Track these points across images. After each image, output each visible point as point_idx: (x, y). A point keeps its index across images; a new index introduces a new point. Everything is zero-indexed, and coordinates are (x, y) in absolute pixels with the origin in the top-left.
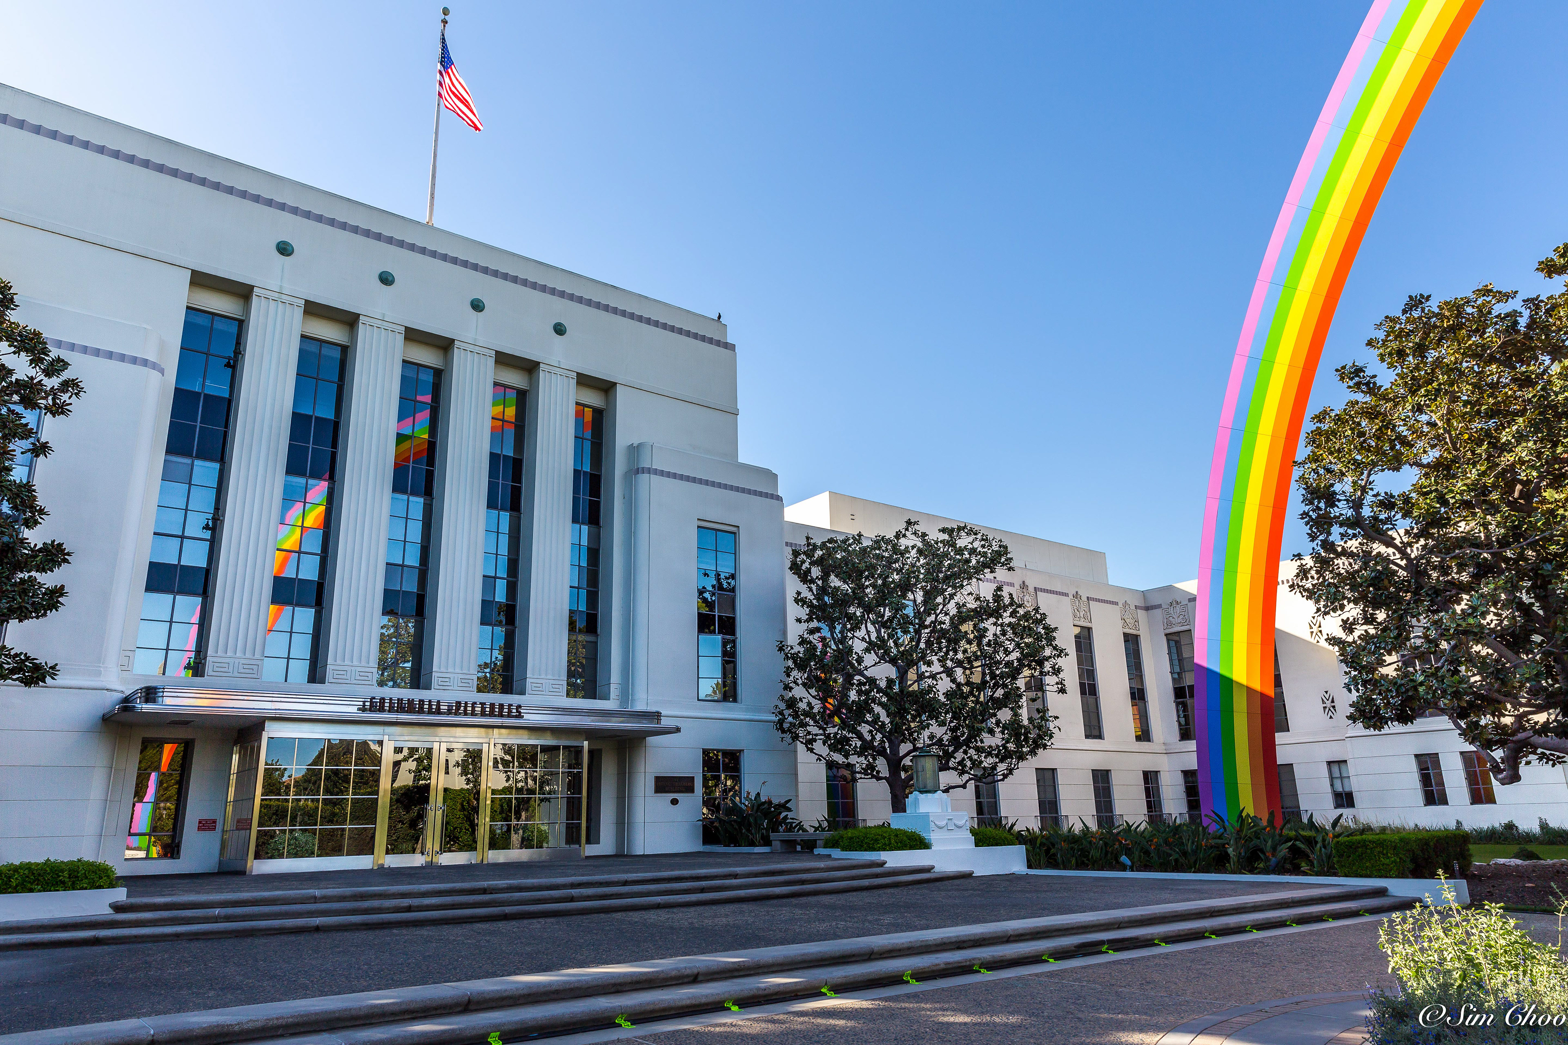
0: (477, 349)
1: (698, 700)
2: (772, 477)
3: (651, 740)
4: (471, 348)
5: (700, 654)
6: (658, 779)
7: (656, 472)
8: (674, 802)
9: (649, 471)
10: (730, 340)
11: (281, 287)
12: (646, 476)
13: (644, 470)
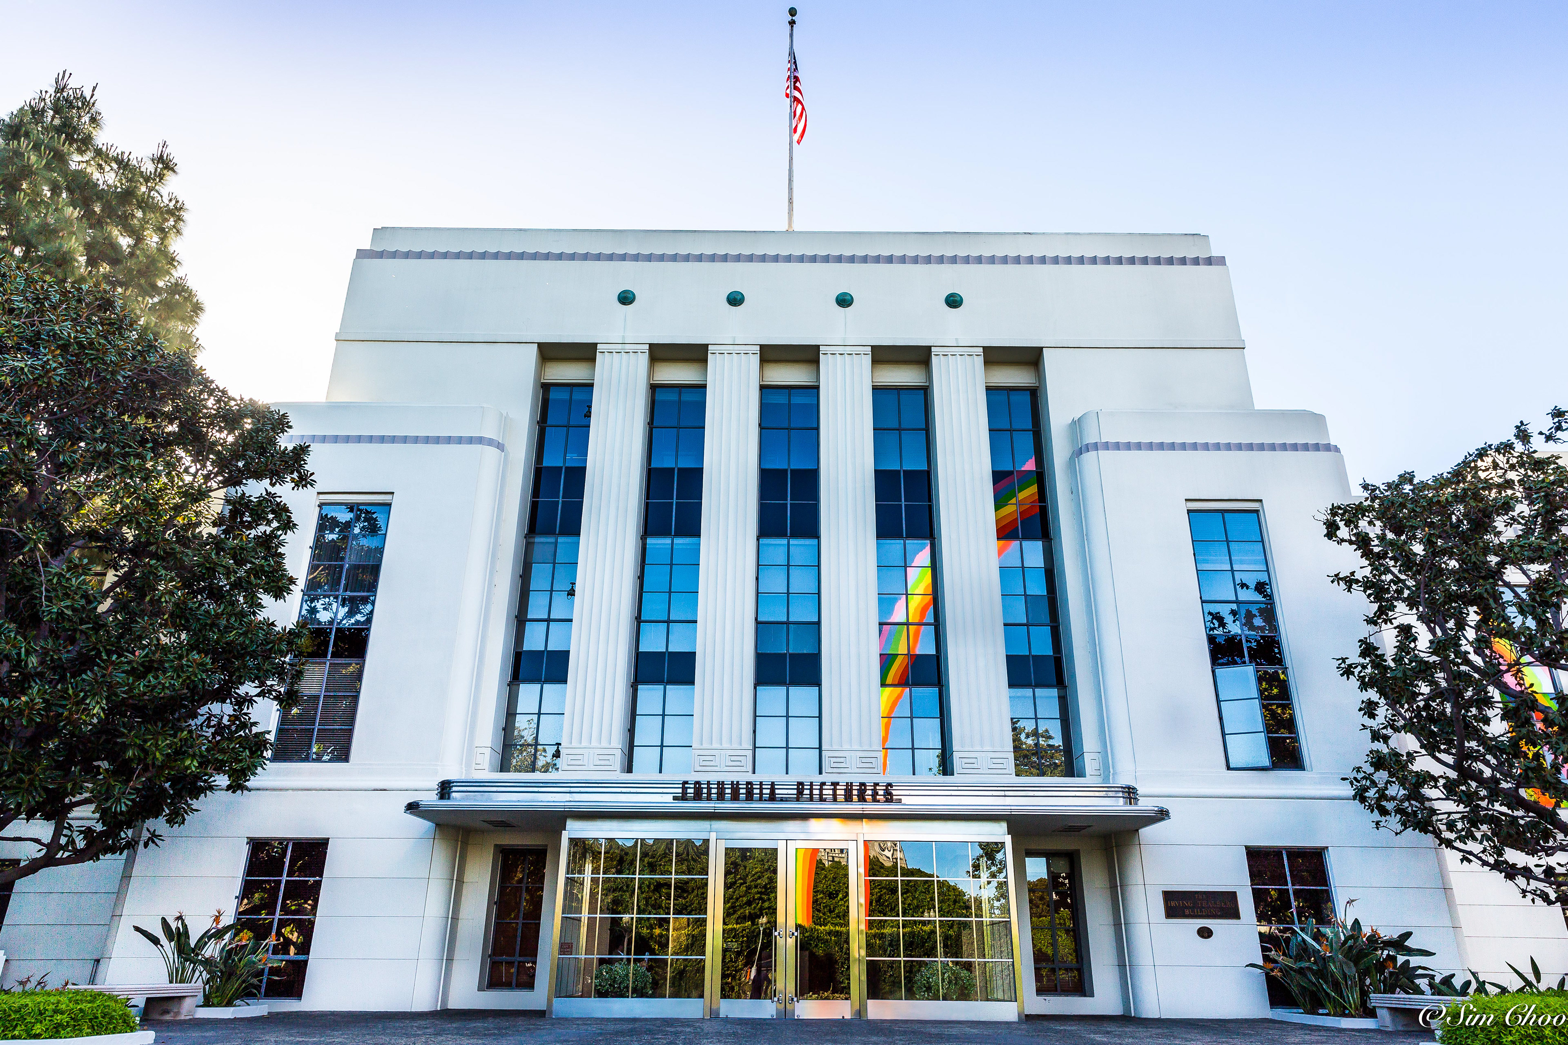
0: (848, 350)
1: (1229, 768)
2: (1318, 420)
3: (1147, 833)
4: (841, 349)
5: (1221, 698)
6: (1169, 896)
7: (1107, 446)
8: (1205, 933)
9: (1096, 447)
10: (1215, 253)
11: (623, 337)
12: (1092, 454)
13: (1088, 448)
